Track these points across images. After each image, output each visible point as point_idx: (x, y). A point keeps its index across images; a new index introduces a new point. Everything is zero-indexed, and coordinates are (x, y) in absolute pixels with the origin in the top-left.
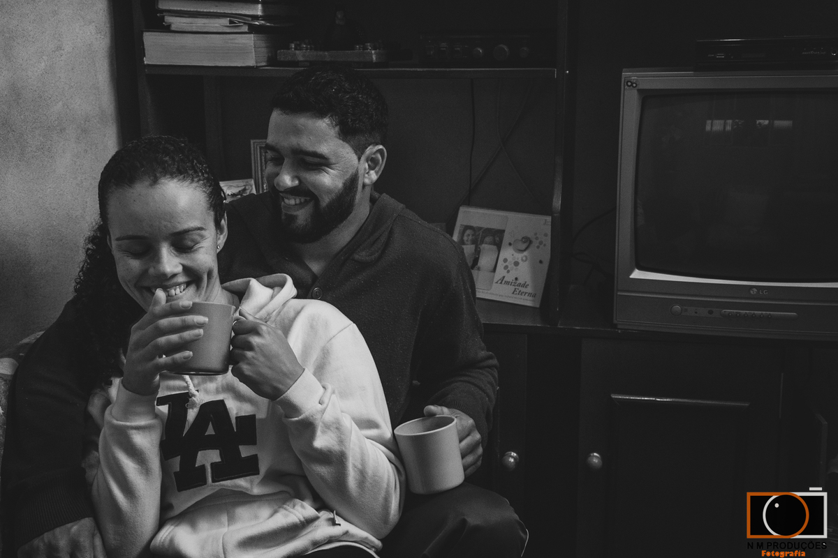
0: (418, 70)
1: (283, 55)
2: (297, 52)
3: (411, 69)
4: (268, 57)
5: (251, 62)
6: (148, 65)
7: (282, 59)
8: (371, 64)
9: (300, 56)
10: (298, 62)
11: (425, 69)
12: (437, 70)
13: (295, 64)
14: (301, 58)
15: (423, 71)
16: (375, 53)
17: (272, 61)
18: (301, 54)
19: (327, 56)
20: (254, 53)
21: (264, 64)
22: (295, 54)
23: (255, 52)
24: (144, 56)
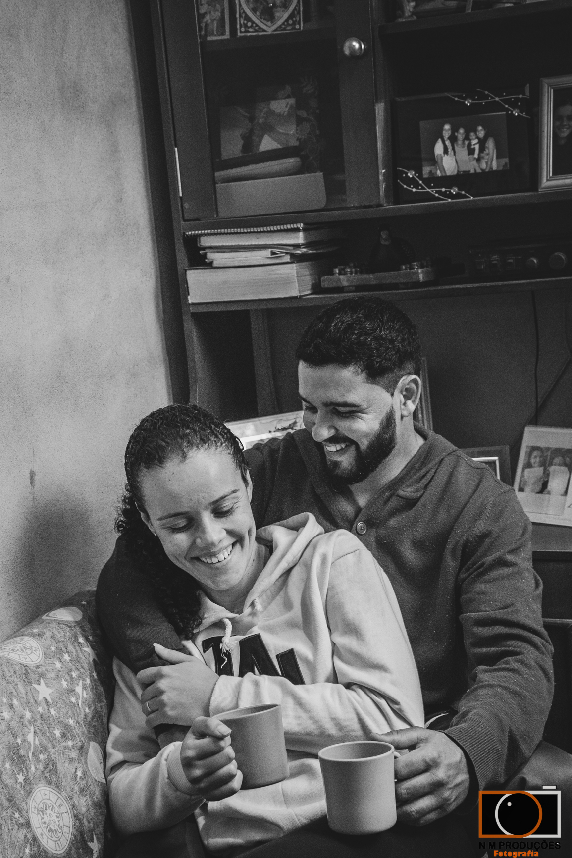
0: (469, 286)
1: (327, 282)
2: (341, 277)
3: (461, 286)
4: (313, 284)
5: (295, 293)
6: (193, 304)
7: (326, 286)
8: (417, 284)
9: (344, 281)
10: (343, 288)
11: (476, 285)
12: (488, 284)
13: (340, 290)
14: (345, 284)
15: (474, 288)
16: (423, 272)
17: (317, 288)
18: (344, 278)
19: (371, 278)
20: (297, 283)
21: (309, 292)
22: (339, 280)
23: (298, 281)
24: (189, 294)
